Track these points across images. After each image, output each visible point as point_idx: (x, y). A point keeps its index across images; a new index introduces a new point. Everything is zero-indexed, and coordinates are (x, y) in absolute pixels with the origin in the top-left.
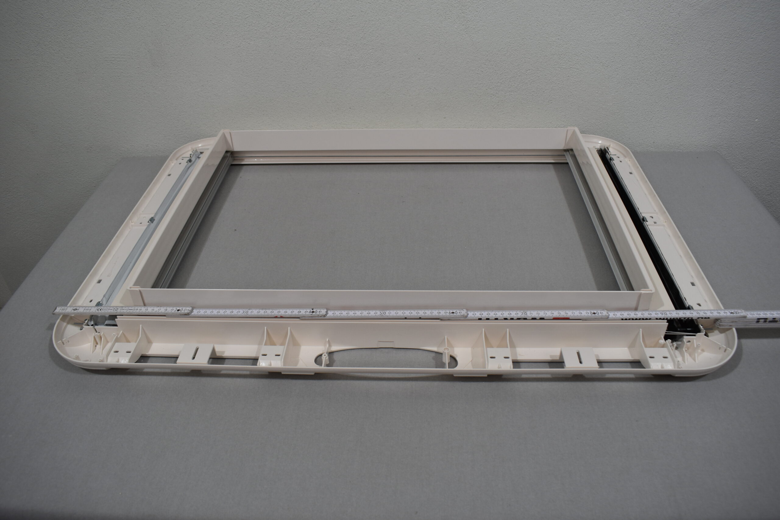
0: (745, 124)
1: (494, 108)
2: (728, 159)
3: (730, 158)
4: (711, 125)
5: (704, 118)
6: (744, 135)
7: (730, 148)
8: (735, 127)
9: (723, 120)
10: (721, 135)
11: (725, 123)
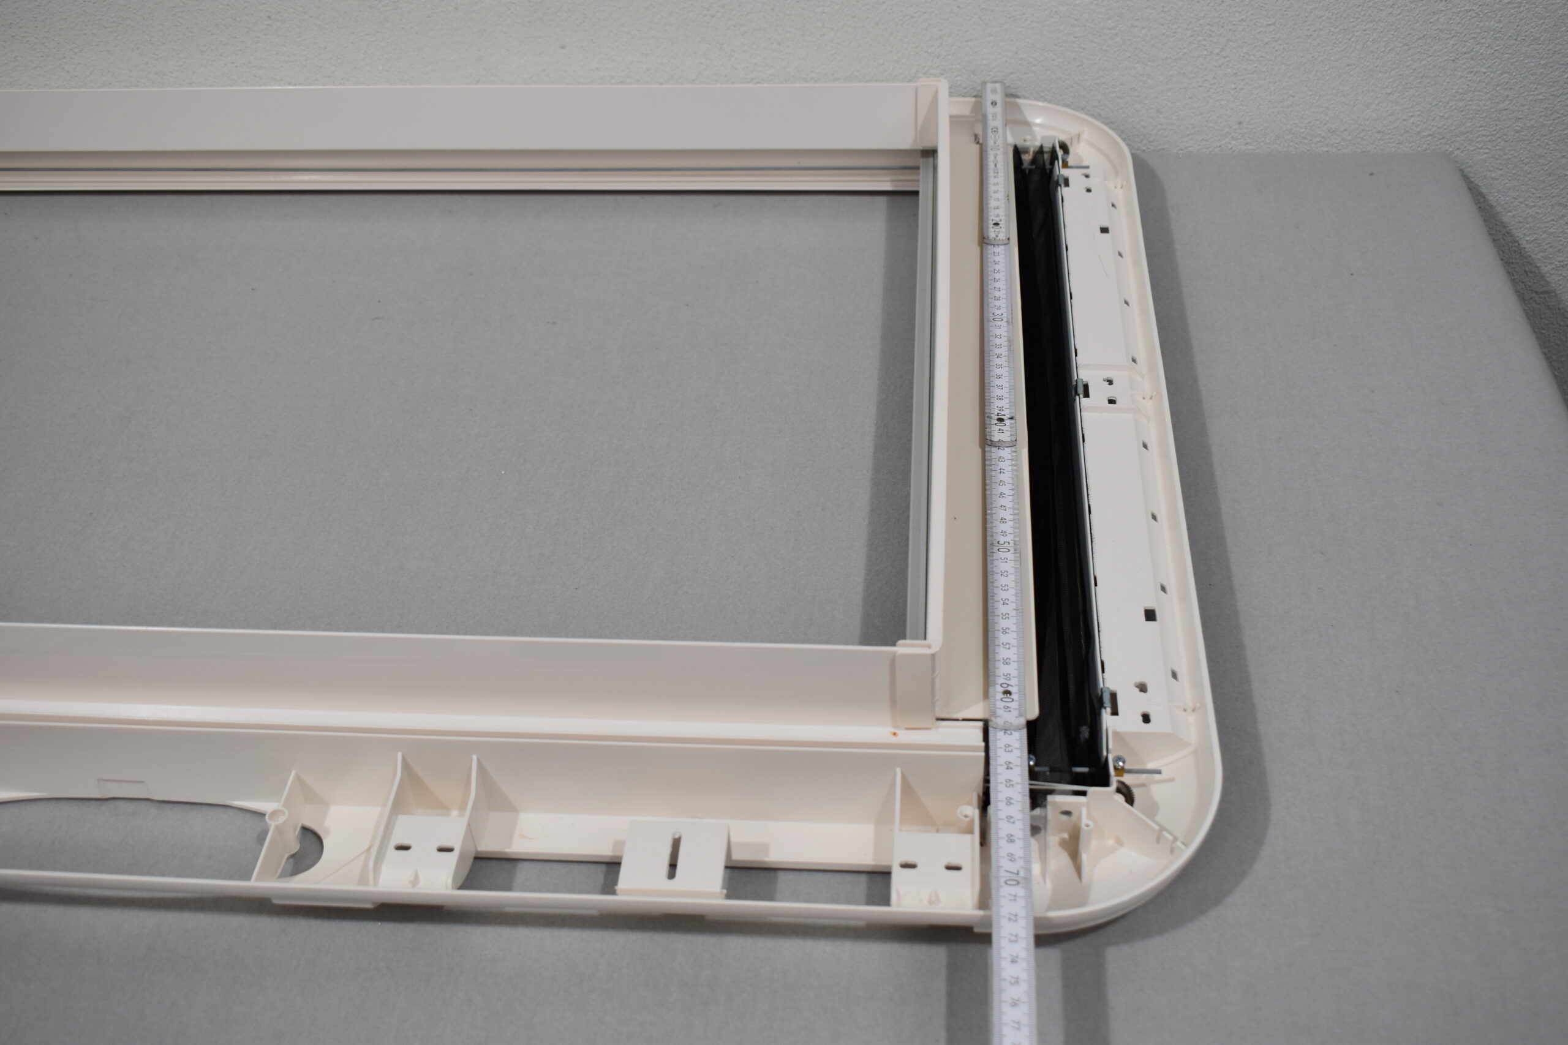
0: (1542, 62)
1: (713, 16)
2: (1494, 175)
3: (1500, 172)
4: (1425, 65)
5: (1400, 42)
6: (1540, 97)
7: (1499, 140)
8: (1507, 73)
9: (1464, 50)
10: (1462, 100)
11: (1472, 59)
